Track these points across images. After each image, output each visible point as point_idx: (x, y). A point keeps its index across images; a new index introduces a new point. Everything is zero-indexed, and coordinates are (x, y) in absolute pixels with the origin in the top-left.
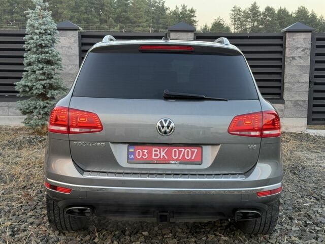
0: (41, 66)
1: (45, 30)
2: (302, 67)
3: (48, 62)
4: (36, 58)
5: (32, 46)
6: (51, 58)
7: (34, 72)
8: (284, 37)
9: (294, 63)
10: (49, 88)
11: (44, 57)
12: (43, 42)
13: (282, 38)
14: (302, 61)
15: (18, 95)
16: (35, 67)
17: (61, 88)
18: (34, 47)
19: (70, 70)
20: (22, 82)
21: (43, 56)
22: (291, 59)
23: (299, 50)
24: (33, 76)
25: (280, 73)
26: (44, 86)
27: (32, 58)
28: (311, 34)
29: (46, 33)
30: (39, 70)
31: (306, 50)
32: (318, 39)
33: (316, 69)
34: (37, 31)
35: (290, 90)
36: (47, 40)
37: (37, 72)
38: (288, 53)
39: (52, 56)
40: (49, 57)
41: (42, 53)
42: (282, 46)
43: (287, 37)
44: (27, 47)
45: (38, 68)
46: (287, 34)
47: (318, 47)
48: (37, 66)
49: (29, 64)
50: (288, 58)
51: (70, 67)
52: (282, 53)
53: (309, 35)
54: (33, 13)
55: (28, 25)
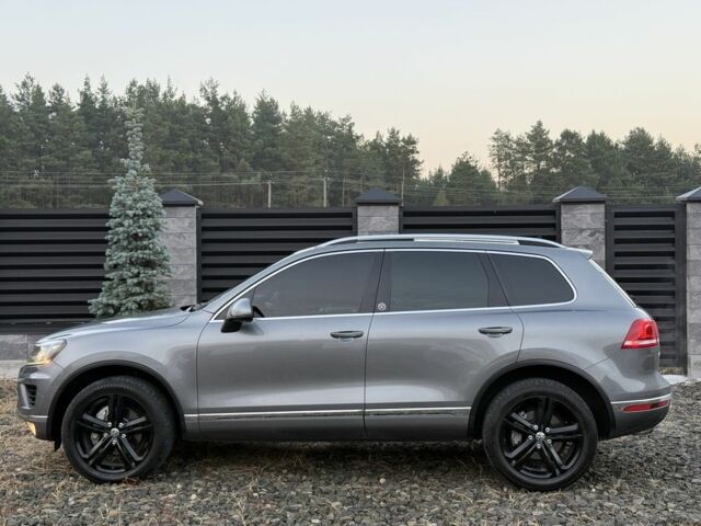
0: (136, 271)
1: (143, 210)
3: (148, 264)
4: (126, 257)
5: (121, 237)
6: (152, 257)
7: (123, 280)
8: (557, 212)
11: (141, 256)
12: (139, 230)
13: (554, 213)
16: (126, 273)
18: (124, 239)
19: (182, 274)
20: (102, 298)
21: (139, 254)
23: (586, 234)
24: (121, 289)
26: (139, 304)
27: (121, 257)
28: (603, 206)
29: (145, 215)
30: (131, 277)
31: (597, 235)
32: (618, 215)
33: (618, 267)
34: (130, 213)
36: (146, 226)
37: (129, 281)
38: (566, 239)
39: (155, 254)
40: (150, 255)
41: (136, 249)
42: (555, 226)
43: (563, 211)
44: (112, 239)
45: (130, 274)
46: (563, 207)
47: (618, 228)
48: (130, 271)
49: (115, 267)
51: (182, 270)
53: (601, 209)
54: (123, 181)
55: (114, 202)
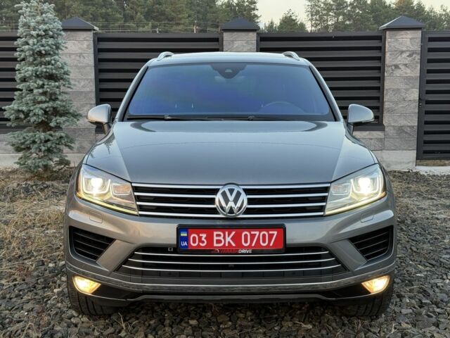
0: (41, 83)
1: (45, 31)
2: (409, 79)
3: (51, 77)
4: (33, 70)
5: (27, 54)
6: (54, 71)
7: (31, 91)
8: (383, 37)
9: (398, 73)
10: (52, 114)
11: (45, 70)
12: (42, 48)
13: (380, 38)
14: (408, 71)
15: (8, 124)
16: (32, 84)
17: (70, 113)
18: (30, 56)
19: (83, 87)
20: (14, 105)
21: (43, 69)
22: (393, 67)
23: (405, 55)
24: (29, 97)
25: (378, 88)
26: (45, 111)
27: (28, 71)
28: (420, 32)
29: (46, 35)
30: (37, 88)
31: (414, 56)
32: (431, 40)
33: (429, 82)
34: (34, 33)
35: (391, 111)
36: (48, 45)
37: (35, 91)
38: (389, 59)
39: (56, 69)
40: (52, 69)
41: (41, 64)
42: (381, 49)
43: (387, 36)
44: (20, 55)
45: (36, 86)
46: (388, 33)
47: (430, 50)
48: (35, 82)
49: (24, 80)
50: (389, 66)
51: (82, 83)
52: (381, 59)
53: (418, 34)
54: (27, 7)
55: (20, 24)
